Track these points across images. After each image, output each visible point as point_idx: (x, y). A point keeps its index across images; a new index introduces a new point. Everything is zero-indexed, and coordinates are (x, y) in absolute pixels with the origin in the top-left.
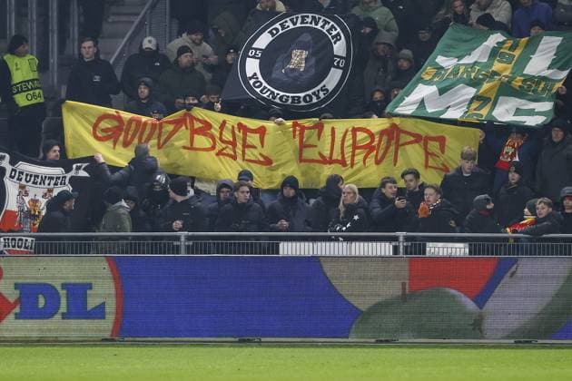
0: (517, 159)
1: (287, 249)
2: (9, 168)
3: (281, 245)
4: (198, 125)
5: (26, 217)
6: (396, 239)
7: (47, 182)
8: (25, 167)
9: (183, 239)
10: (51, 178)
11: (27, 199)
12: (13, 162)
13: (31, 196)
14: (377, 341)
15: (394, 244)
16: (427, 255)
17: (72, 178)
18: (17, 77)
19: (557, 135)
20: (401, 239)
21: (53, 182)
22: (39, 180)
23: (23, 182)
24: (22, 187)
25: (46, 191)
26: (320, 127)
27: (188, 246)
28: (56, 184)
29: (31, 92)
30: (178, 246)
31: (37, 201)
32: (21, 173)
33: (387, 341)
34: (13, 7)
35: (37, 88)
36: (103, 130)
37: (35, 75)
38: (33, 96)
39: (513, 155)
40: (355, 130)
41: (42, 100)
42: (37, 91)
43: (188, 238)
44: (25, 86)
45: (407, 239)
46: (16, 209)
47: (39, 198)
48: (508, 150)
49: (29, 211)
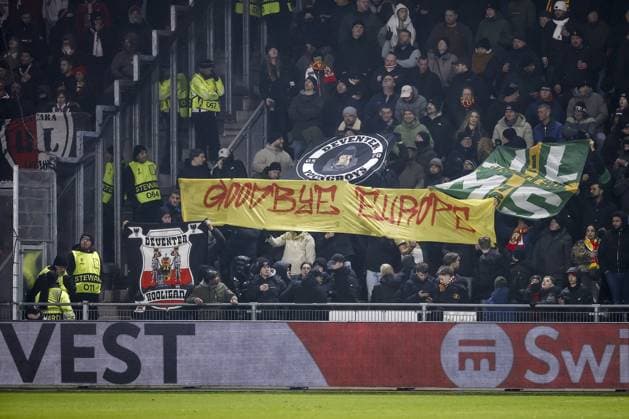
0: (521, 243)
1: (335, 316)
2: (144, 237)
3: (330, 313)
4: (281, 193)
5: (159, 274)
6: (420, 308)
7: (172, 242)
8: (155, 233)
9: (254, 308)
10: (174, 239)
11: (160, 259)
12: (145, 233)
13: (163, 255)
14: (399, 390)
15: (418, 312)
16: (444, 321)
17: (191, 236)
18: (140, 180)
19: (555, 226)
20: (424, 308)
21: (177, 241)
22: (166, 242)
23: (156, 246)
24: (156, 250)
25: (173, 249)
26: (376, 195)
27: (258, 314)
28: (180, 243)
29: (150, 192)
30: (250, 314)
31: (168, 259)
32: (152, 239)
33: (406, 389)
34: (137, 125)
35: (155, 188)
36: (212, 199)
37: (155, 178)
38: (152, 194)
39: (519, 240)
40: (403, 198)
41: (159, 198)
42: (155, 191)
43: (258, 308)
44: (145, 187)
45: (428, 308)
46: (151, 269)
47: (169, 256)
48: (516, 235)
49: (162, 268)
